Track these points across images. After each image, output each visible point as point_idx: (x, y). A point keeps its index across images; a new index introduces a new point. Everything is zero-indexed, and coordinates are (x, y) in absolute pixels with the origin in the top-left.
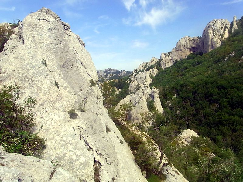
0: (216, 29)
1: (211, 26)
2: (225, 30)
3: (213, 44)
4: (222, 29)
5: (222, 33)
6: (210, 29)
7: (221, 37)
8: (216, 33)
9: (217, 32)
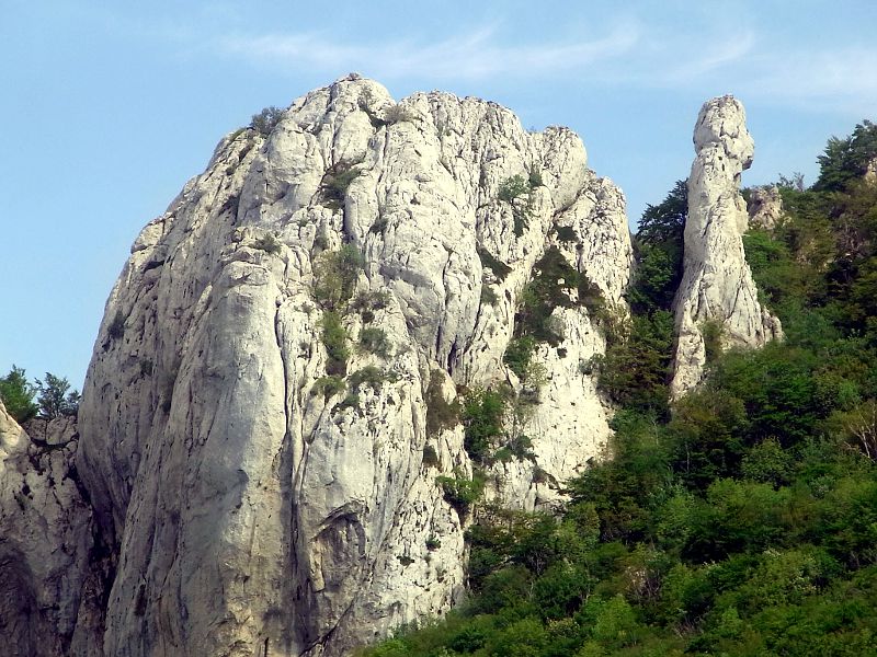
0: (388, 274)
1: (285, 194)
2: (535, 325)
3: (316, 554)
4: (488, 297)
5: (486, 363)
6: (268, 247)
7: (469, 444)
8: (373, 342)
9: (392, 324)
